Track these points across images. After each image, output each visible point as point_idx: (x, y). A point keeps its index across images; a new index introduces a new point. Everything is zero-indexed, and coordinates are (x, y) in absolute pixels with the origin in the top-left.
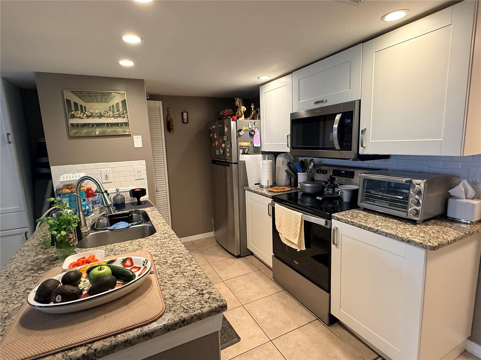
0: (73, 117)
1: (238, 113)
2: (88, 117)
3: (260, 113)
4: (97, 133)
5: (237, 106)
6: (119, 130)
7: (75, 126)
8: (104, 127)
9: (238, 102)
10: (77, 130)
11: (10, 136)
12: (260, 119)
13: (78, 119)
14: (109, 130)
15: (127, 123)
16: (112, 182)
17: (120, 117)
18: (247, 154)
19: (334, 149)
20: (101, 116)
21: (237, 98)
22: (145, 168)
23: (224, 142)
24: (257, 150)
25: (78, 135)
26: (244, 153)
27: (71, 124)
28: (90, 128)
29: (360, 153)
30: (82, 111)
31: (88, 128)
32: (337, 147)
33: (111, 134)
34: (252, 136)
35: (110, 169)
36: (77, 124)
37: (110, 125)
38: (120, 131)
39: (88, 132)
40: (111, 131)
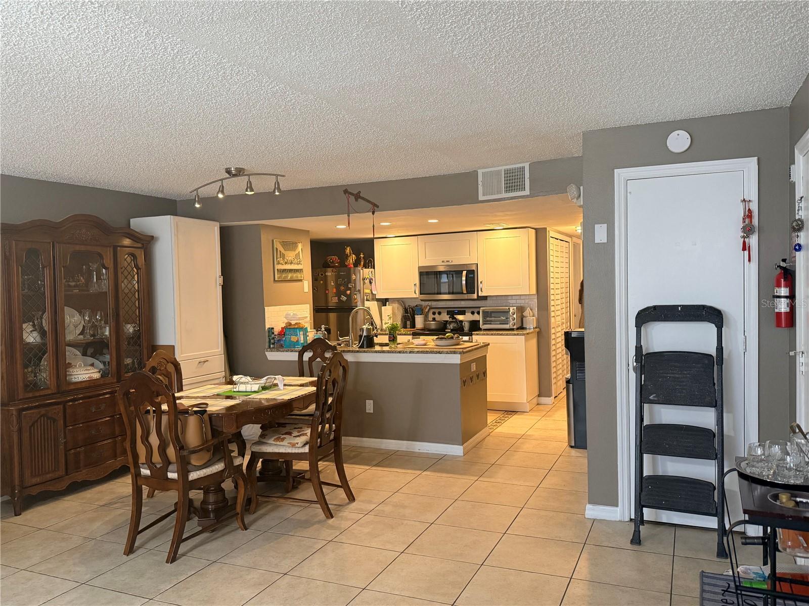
0: (279, 263)
1: (349, 261)
2: (286, 263)
3: (374, 263)
4: (289, 278)
5: (347, 254)
6: (298, 276)
8: (292, 273)
9: (348, 250)
12: (374, 269)
13: (281, 265)
14: (294, 276)
15: (302, 269)
17: (300, 264)
18: (369, 301)
19: (462, 293)
20: (291, 263)
21: (348, 247)
23: (350, 289)
24: (374, 298)
26: (367, 300)
27: (277, 269)
29: (479, 295)
30: (283, 259)
31: (285, 274)
32: (465, 292)
34: (371, 283)
37: (295, 271)
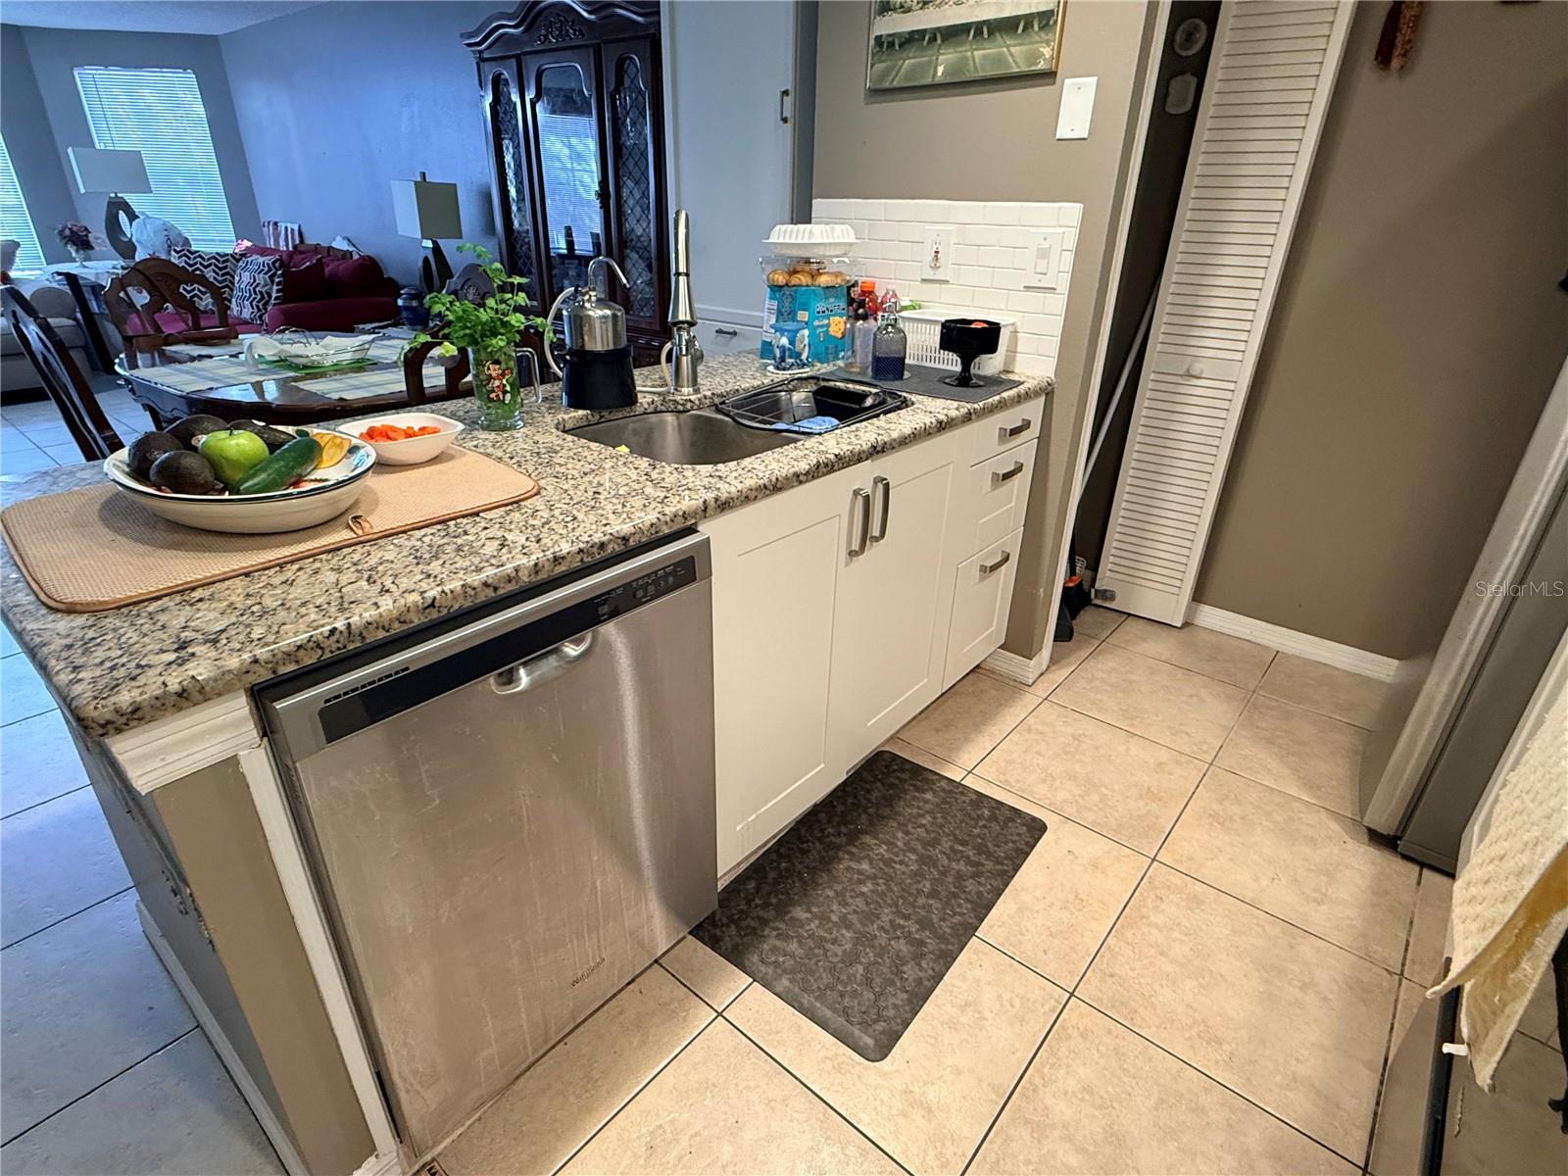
0: (886, 7)
4: (940, 70)
6: (1012, 55)
7: (885, 45)
8: (962, 44)
10: (889, 63)
11: (788, 100)
13: (895, 15)
14: (979, 57)
15: (1052, 11)
16: (947, 282)
22: (1071, 239)
25: (886, 85)
27: (876, 38)
28: (923, 49)
31: (917, 54)
33: (981, 74)
35: (952, 227)
36: (890, 39)
37: (985, 30)
38: (1015, 54)
39: (913, 69)
40: (985, 57)
